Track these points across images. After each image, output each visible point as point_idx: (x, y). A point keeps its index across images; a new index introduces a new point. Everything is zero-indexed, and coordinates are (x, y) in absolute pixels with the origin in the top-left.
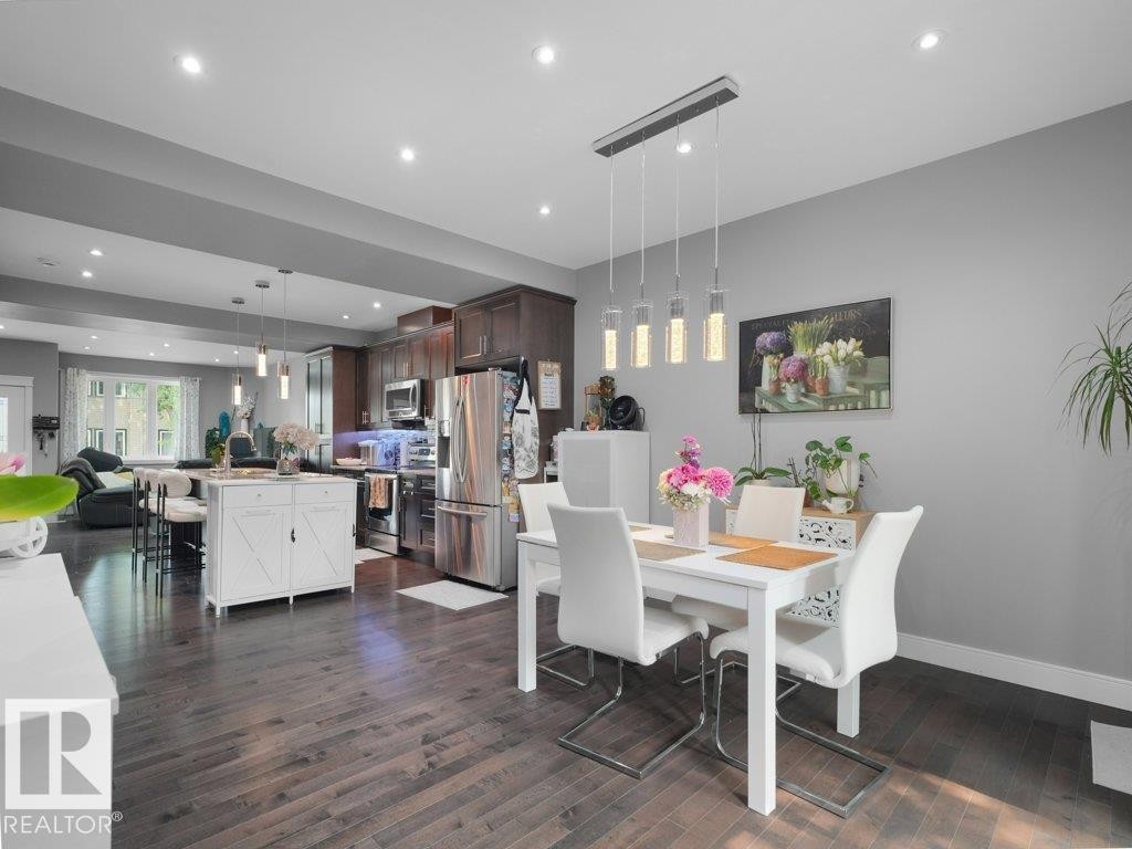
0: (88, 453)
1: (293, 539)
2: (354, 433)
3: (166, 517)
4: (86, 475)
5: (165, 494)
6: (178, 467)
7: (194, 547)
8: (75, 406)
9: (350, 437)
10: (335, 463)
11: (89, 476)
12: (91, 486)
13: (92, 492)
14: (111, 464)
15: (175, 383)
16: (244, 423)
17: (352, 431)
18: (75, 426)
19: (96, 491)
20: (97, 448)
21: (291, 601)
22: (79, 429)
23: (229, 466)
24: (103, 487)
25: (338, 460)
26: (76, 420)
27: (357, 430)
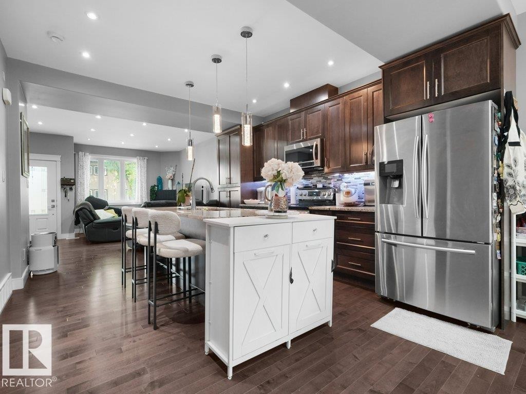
0: (90, 199)
1: (292, 281)
2: (252, 183)
3: (157, 253)
4: (89, 211)
5: (156, 232)
6: (145, 206)
7: (166, 267)
8: (83, 173)
9: (251, 185)
10: (243, 203)
11: (91, 212)
12: (92, 218)
13: (92, 221)
14: (102, 205)
15: (135, 160)
16: (170, 182)
17: (251, 181)
18: (83, 184)
19: (95, 221)
20: (95, 196)
21: (289, 346)
22: (86, 186)
23: (195, 204)
24: (99, 218)
25: (245, 201)
26: (84, 180)
27: (254, 181)
